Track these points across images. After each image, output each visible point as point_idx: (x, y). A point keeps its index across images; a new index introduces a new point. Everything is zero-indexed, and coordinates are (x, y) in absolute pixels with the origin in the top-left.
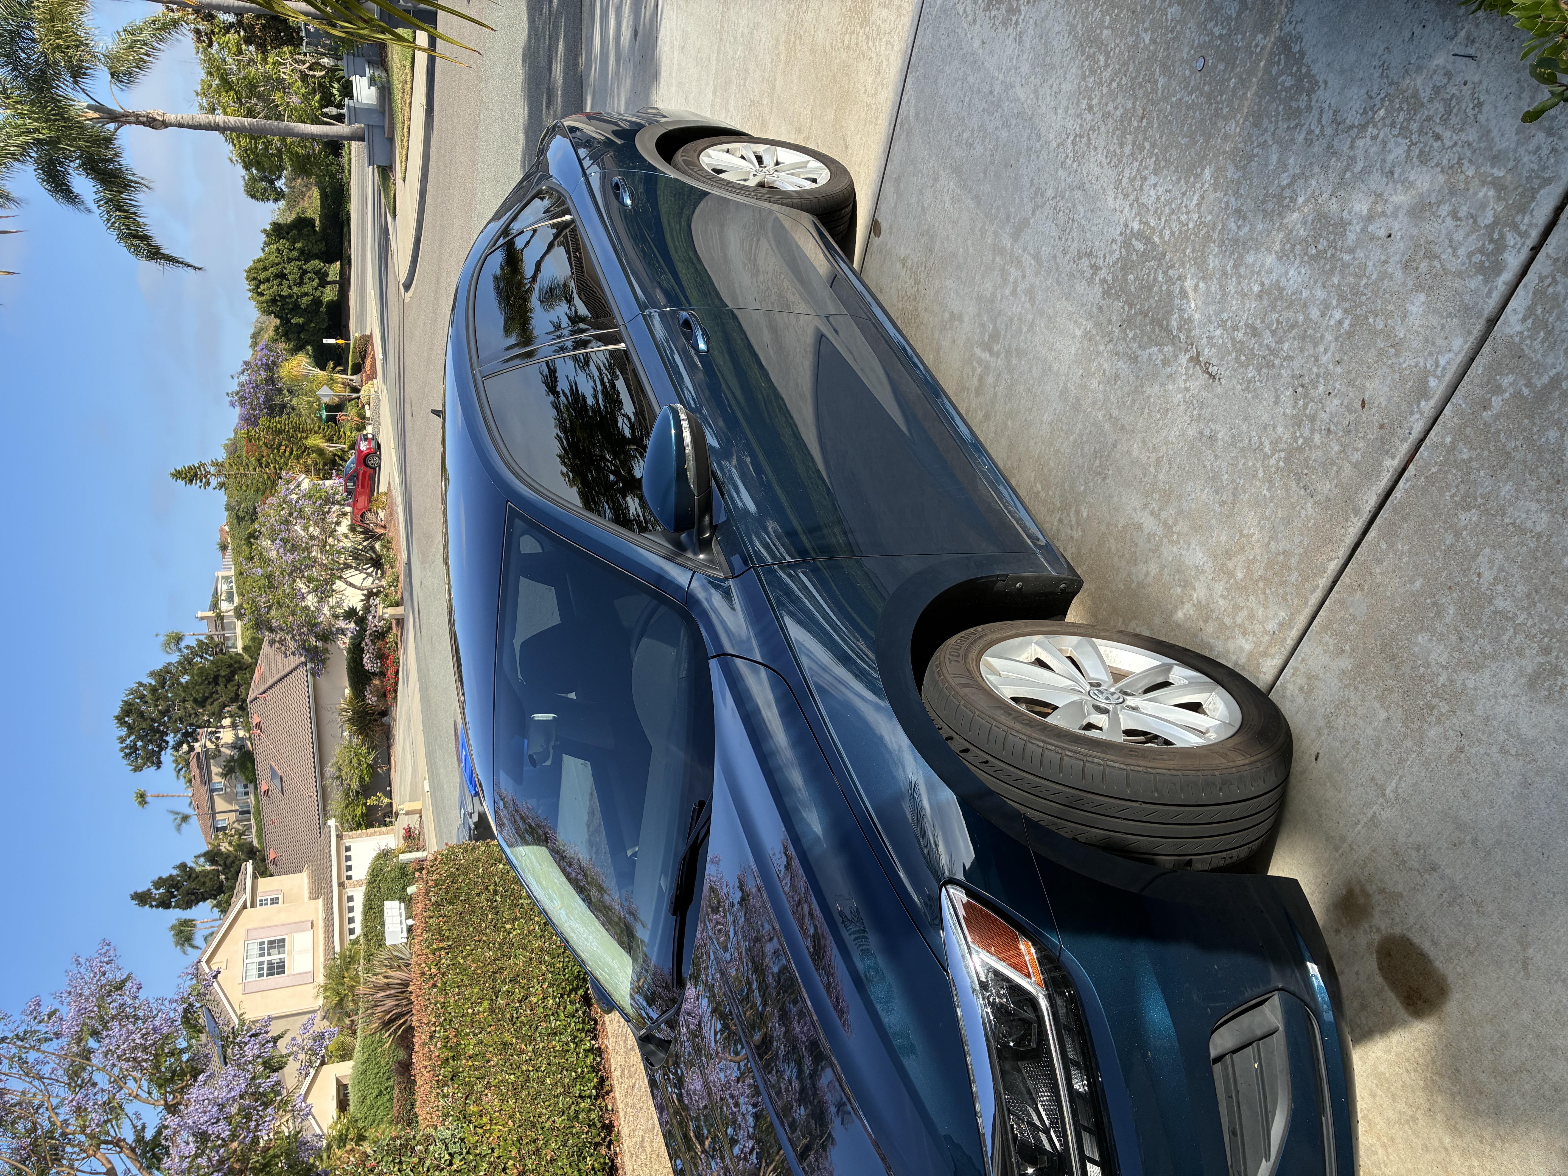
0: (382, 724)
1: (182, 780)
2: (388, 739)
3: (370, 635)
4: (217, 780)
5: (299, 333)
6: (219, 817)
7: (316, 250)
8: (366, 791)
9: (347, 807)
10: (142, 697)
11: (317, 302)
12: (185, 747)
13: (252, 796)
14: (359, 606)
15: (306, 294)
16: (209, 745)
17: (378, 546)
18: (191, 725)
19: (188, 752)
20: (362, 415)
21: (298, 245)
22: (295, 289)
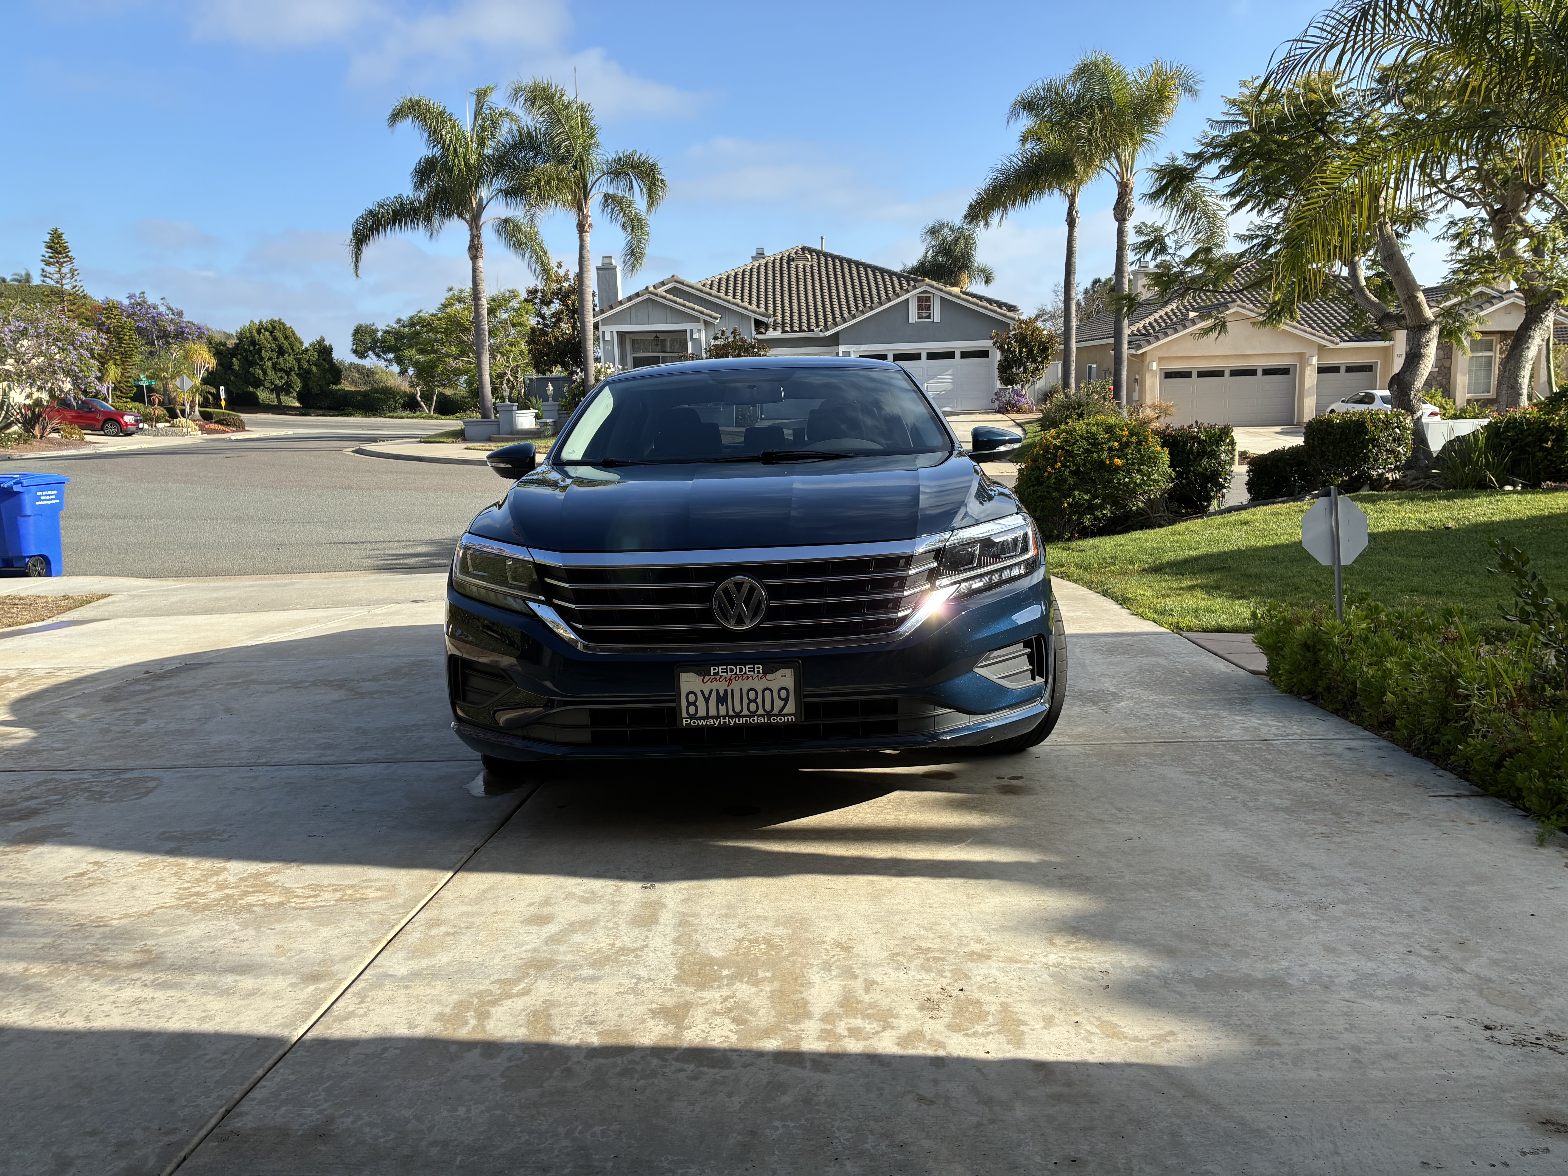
7: (312, 385)
11: (258, 383)
15: (265, 373)
20: (159, 420)
21: (314, 369)
22: (269, 364)
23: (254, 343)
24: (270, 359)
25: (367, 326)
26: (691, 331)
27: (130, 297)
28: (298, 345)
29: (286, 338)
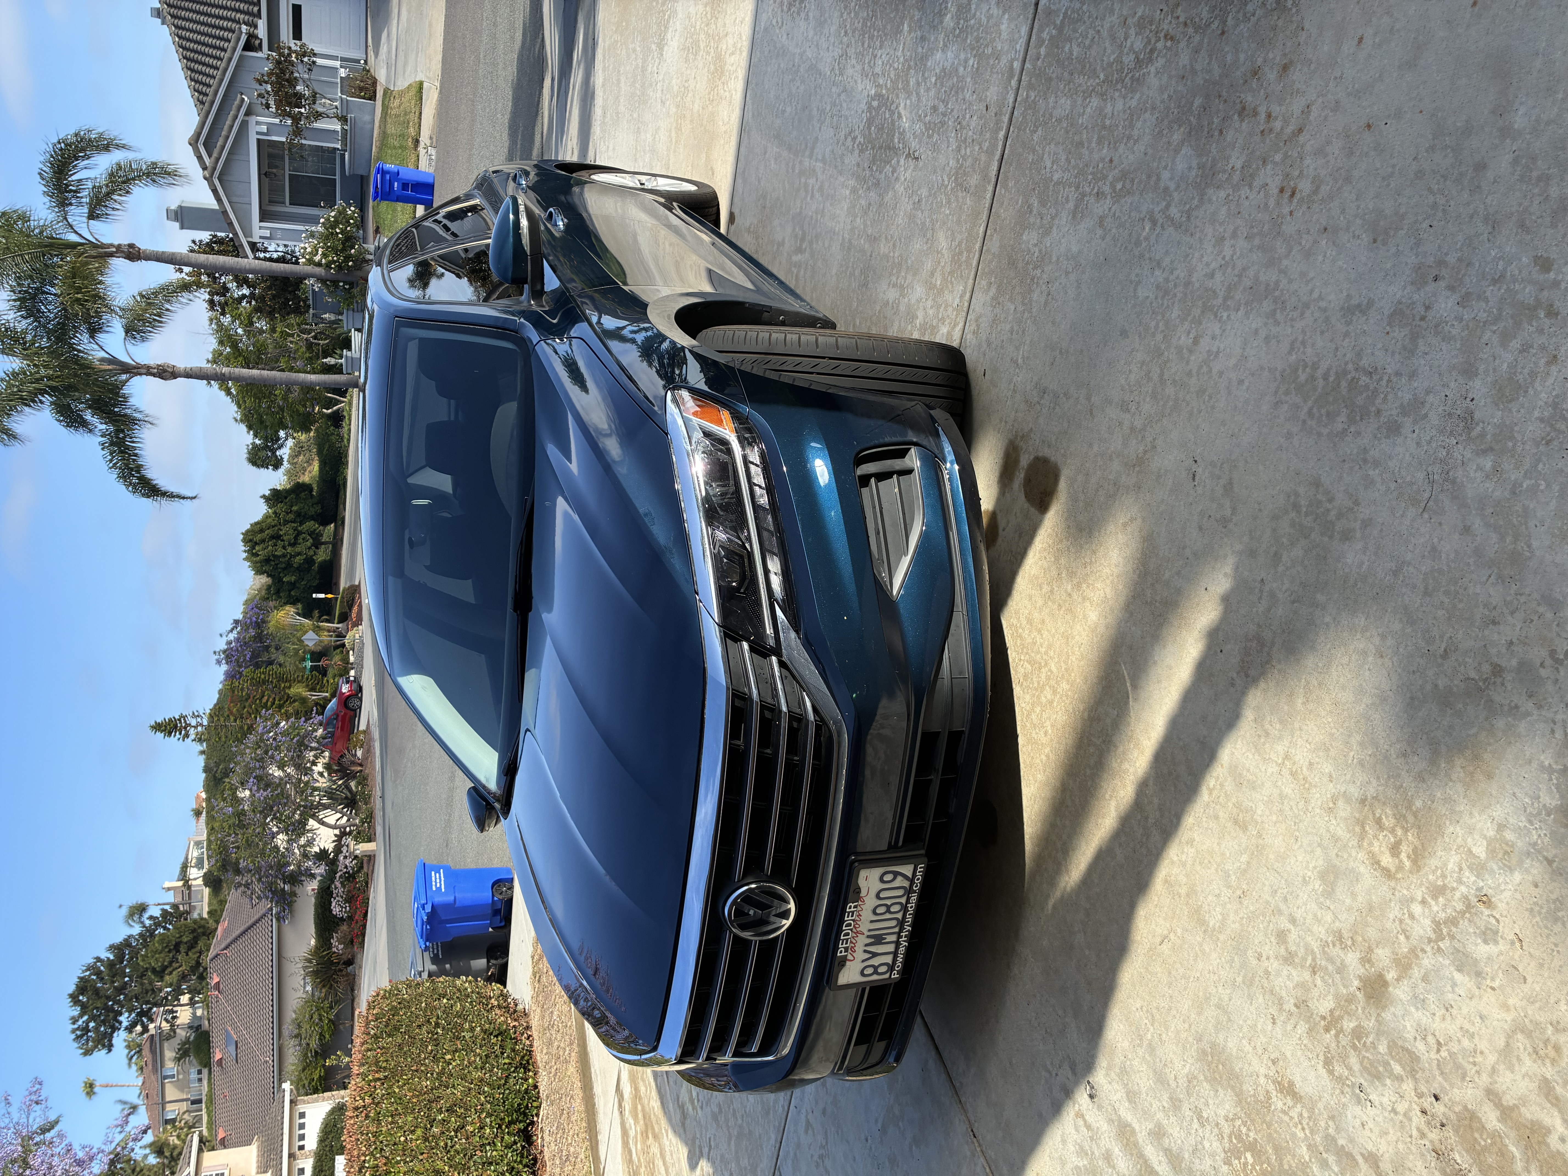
0: (348, 975)
1: (134, 1067)
2: (353, 990)
3: (341, 877)
4: (170, 1066)
5: (290, 591)
6: (169, 1107)
7: (312, 512)
8: (324, 1051)
9: (304, 1070)
10: (98, 973)
11: (310, 561)
12: (139, 1028)
13: (205, 1082)
14: (330, 846)
15: (299, 554)
16: (165, 1026)
17: (353, 784)
18: (147, 1003)
19: (142, 1034)
20: (346, 660)
21: (295, 508)
22: (289, 549)
23: (267, 561)
24: (284, 547)
25: (249, 453)
26: (258, 133)
27: (219, 662)
28: (269, 520)
29: (262, 531)
